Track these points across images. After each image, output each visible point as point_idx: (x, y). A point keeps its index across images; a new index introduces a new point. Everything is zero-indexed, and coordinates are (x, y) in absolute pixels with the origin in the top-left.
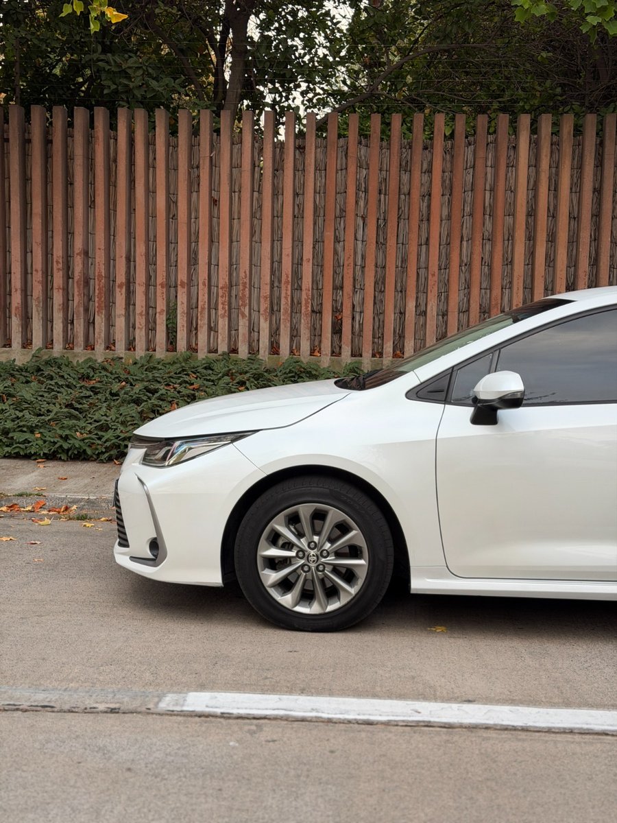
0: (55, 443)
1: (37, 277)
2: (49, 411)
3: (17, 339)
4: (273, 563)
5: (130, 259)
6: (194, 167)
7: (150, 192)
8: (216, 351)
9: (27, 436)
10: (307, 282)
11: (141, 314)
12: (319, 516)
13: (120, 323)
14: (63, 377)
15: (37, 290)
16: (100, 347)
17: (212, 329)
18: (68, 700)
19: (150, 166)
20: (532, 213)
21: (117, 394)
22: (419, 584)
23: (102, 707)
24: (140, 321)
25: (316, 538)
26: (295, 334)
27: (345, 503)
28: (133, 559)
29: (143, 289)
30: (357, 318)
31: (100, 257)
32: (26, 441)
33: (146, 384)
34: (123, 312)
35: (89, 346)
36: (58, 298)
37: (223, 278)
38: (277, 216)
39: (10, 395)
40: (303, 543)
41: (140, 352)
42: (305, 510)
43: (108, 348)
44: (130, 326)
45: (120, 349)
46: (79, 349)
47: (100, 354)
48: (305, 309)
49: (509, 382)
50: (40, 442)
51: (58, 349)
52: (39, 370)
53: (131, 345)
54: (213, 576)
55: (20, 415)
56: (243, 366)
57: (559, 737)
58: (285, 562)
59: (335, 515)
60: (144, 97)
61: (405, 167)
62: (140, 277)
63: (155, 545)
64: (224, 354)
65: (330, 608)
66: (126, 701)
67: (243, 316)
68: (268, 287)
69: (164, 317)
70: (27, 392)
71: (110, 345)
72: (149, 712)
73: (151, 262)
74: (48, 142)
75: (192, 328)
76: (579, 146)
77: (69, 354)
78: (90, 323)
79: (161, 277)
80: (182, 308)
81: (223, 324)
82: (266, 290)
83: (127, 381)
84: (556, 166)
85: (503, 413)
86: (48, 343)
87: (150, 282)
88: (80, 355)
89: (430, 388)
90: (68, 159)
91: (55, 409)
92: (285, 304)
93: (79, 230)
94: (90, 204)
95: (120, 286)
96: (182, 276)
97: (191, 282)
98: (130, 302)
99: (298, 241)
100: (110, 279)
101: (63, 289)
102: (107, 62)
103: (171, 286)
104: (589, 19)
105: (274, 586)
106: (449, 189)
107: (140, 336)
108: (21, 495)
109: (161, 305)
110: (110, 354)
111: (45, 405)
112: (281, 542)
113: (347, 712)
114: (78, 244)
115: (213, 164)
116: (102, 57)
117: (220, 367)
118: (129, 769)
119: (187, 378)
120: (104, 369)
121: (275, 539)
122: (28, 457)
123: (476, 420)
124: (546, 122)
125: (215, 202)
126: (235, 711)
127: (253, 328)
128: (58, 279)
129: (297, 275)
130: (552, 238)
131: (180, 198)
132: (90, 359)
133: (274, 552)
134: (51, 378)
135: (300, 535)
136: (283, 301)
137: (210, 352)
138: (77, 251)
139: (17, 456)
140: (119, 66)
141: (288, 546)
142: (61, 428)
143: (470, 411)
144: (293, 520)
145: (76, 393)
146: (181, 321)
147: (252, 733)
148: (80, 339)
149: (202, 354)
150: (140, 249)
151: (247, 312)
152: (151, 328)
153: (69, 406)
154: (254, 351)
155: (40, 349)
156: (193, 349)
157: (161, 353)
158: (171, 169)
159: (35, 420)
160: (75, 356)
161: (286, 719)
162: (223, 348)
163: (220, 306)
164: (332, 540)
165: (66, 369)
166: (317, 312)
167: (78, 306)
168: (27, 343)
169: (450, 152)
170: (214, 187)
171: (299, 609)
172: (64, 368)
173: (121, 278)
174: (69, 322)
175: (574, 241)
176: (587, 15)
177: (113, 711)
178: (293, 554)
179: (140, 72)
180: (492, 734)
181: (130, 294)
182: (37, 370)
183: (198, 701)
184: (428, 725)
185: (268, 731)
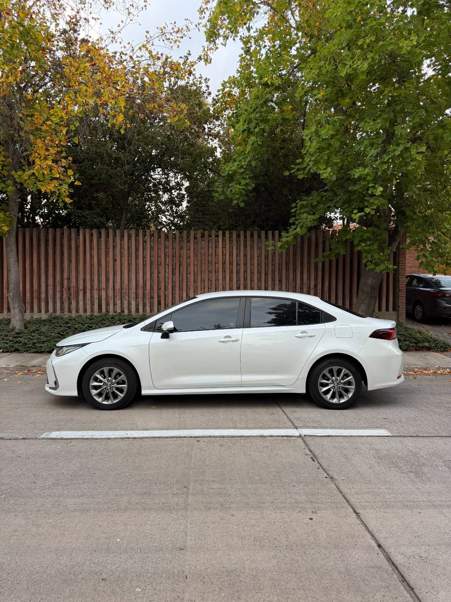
0: (51, 347)
1: (50, 288)
2: (51, 336)
3: (43, 310)
4: (96, 388)
5: (84, 280)
6: (107, 248)
7: (91, 257)
8: (116, 312)
9: (42, 345)
10: (148, 287)
11: (89, 300)
12: (111, 371)
13: (81, 303)
14: (58, 323)
15: (51, 292)
16: (74, 312)
17: (115, 304)
18: (11, 436)
19: (91, 248)
20: (224, 263)
21: (77, 329)
22: (145, 392)
23: (20, 437)
24: (88, 302)
25: (110, 378)
26: (144, 305)
27: (119, 366)
28: (50, 388)
29: (89, 291)
30: (167, 299)
31: (73, 280)
32: (41, 347)
33: (88, 325)
34: (82, 299)
35: (70, 311)
36: (58, 295)
37: (118, 286)
38: (137, 265)
39: (38, 330)
40: (105, 381)
41: (89, 313)
42: (106, 369)
43: (77, 312)
44: (85, 304)
45: (81, 312)
46: (66, 313)
47: (74, 314)
48: (148, 297)
49: (169, 325)
50: (46, 347)
51: (58, 313)
52: (50, 320)
53: (85, 311)
54: (74, 393)
55: (40, 337)
56: (126, 317)
57: (169, 439)
58: (100, 387)
59: (116, 370)
60: (91, 225)
61: (181, 248)
62: (88, 287)
63: (56, 383)
64: (119, 313)
65: (115, 402)
66: (30, 435)
67: (126, 299)
68: (134, 289)
69: (97, 301)
70: (44, 329)
71: (77, 311)
72: (36, 438)
73: (92, 281)
74: (55, 240)
75: (107, 304)
76: (238, 241)
77: (62, 315)
78: (70, 303)
79: (96, 286)
80: (103, 297)
81: (118, 302)
82: (134, 290)
83: (82, 324)
84: (231, 248)
85: (171, 334)
86: (55, 311)
87: (92, 289)
88: (66, 315)
89: (148, 327)
90: (62, 246)
91: (53, 334)
92: (141, 295)
93: (66, 271)
94: (70, 262)
95: (81, 290)
96: (104, 286)
97: (107, 288)
98: (85, 295)
99: (144, 273)
100: (77, 287)
101: (60, 292)
102: (78, 213)
103: (99, 290)
104: (234, 201)
105: (95, 395)
106: (196, 255)
107: (89, 308)
108: (33, 366)
109: (96, 296)
110: (77, 314)
111: (50, 334)
112: (98, 380)
113: (103, 436)
114: (66, 276)
115: (114, 247)
116: (76, 211)
117: (117, 318)
118: (19, 457)
119: (104, 322)
120: (74, 319)
121: (96, 379)
122: (41, 352)
123: (162, 337)
124: (227, 233)
125: (115, 260)
126: (65, 437)
127: (129, 304)
128: (58, 288)
129: (145, 285)
130: (231, 272)
131: (102, 259)
132: (70, 316)
133: (95, 384)
134: (54, 323)
135: (105, 377)
136: (140, 294)
137: (114, 312)
138: (65, 278)
139: (37, 352)
140: (82, 214)
141: (101, 381)
142: (54, 342)
143: (160, 334)
144: (102, 373)
145: (62, 329)
146: (103, 302)
147: (67, 444)
148: (66, 309)
149: (111, 313)
150: (88, 277)
151: (127, 298)
152: (92, 305)
153: (59, 333)
154: (130, 311)
155: (52, 313)
156: (108, 311)
157: (96, 313)
158: (99, 249)
159: (45, 339)
160: (65, 315)
161: (82, 439)
162: (119, 311)
163: (118, 296)
164: (115, 378)
165: (61, 320)
166: (152, 297)
167: (66, 297)
168: (47, 311)
169: (195, 243)
170: (114, 255)
171: (104, 403)
172: (59, 320)
173: (81, 287)
174: (62, 303)
175: (238, 272)
176: (234, 200)
177: (24, 439)
178: (102, 384)
179: (90, 216)
180: (148, 440)
181: (85, 292)
182: (49, 321)
183: (55, 434)
184: (128, 438)
185: (73, 443)
